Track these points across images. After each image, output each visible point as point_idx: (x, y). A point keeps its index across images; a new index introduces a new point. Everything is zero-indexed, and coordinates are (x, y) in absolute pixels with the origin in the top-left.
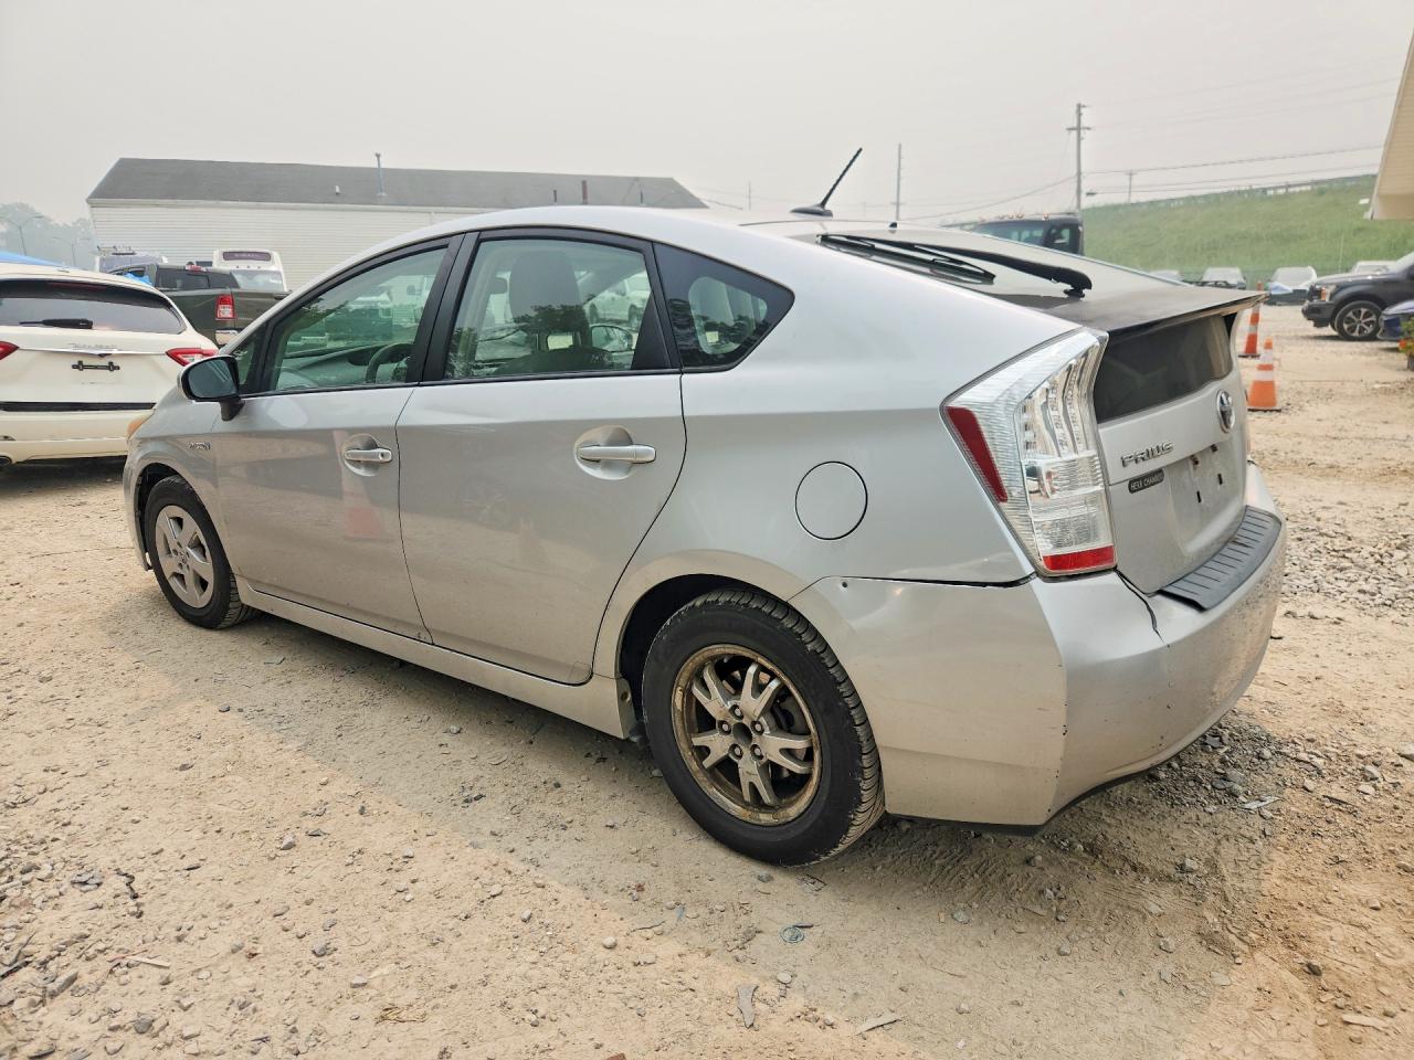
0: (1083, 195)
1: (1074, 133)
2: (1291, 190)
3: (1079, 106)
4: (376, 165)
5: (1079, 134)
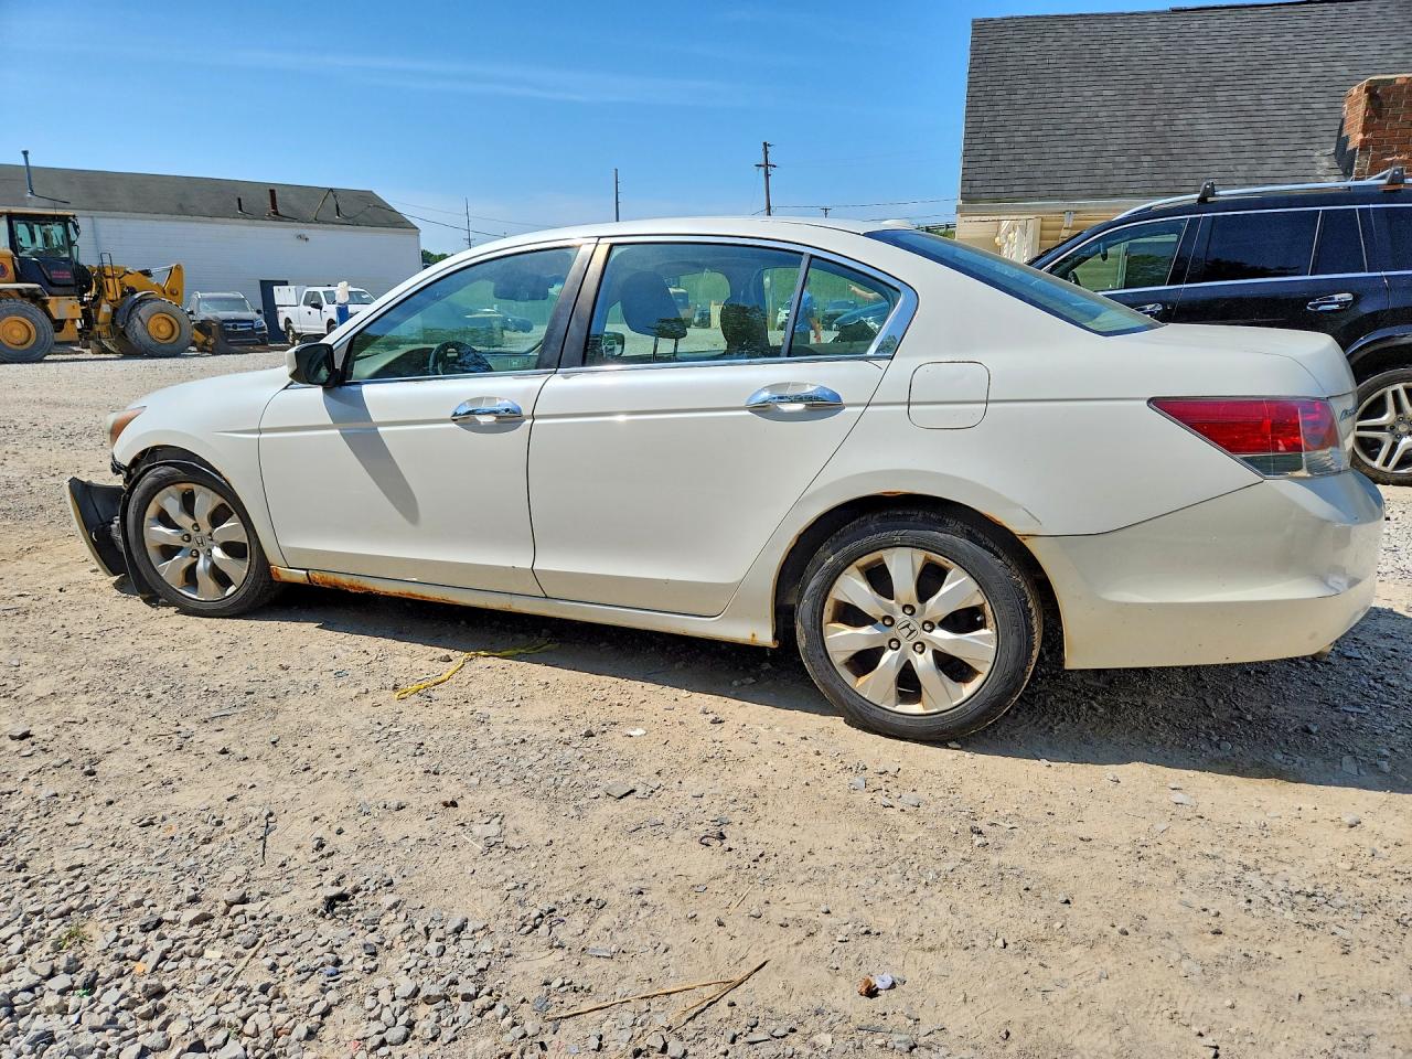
1: (762, 169)
4: (23, 163)
5: (767, 172)
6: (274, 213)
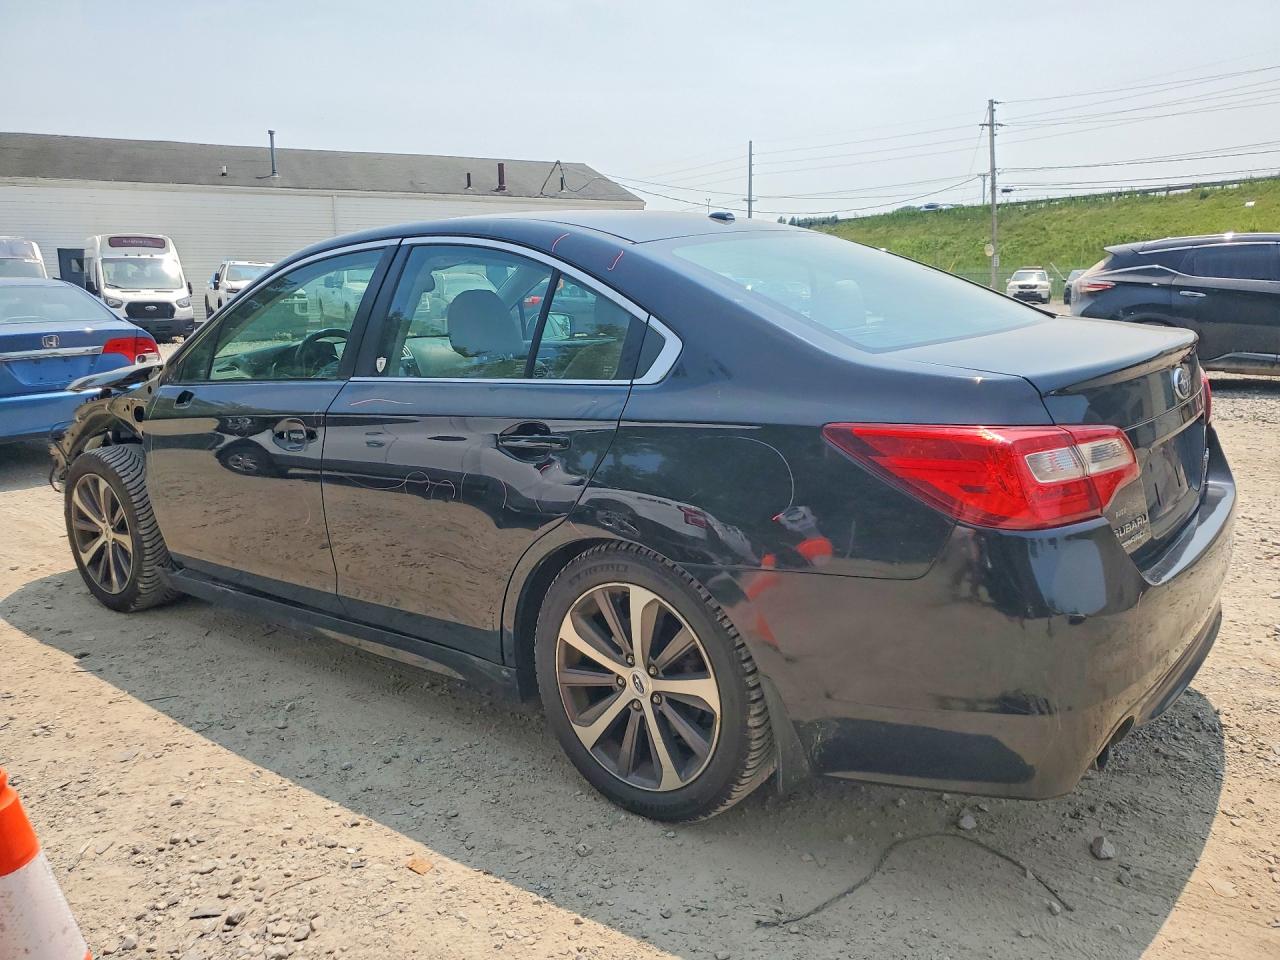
0: (998, 192)
1: (987, 128)
2: (1172, 193)
3: (992, 102)
4: (268, 144)
5: (992, 131)
6: (501, 188)
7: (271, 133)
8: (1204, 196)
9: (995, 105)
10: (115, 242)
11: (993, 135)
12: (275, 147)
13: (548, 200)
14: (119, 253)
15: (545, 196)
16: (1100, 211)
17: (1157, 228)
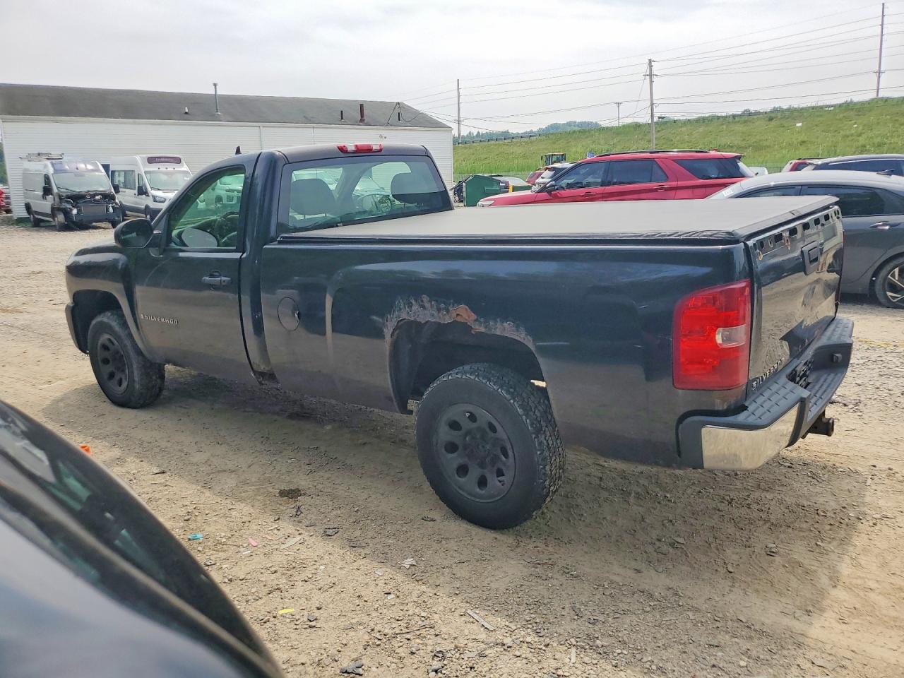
2: (751, 117)
3: (650, 61)
4: (214, 93)
5: (651, 79)
6: (362, 120)
7: (215, 85)
8: (771, 119)
9: (653, 63)
10: (151, 160)
11: (651, 82)
12: (218, 93)
13: (393, 127)
14: (153, 167)
15: (391, 126)
16: (706, 129)
17: (744, 140)
